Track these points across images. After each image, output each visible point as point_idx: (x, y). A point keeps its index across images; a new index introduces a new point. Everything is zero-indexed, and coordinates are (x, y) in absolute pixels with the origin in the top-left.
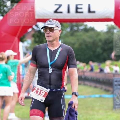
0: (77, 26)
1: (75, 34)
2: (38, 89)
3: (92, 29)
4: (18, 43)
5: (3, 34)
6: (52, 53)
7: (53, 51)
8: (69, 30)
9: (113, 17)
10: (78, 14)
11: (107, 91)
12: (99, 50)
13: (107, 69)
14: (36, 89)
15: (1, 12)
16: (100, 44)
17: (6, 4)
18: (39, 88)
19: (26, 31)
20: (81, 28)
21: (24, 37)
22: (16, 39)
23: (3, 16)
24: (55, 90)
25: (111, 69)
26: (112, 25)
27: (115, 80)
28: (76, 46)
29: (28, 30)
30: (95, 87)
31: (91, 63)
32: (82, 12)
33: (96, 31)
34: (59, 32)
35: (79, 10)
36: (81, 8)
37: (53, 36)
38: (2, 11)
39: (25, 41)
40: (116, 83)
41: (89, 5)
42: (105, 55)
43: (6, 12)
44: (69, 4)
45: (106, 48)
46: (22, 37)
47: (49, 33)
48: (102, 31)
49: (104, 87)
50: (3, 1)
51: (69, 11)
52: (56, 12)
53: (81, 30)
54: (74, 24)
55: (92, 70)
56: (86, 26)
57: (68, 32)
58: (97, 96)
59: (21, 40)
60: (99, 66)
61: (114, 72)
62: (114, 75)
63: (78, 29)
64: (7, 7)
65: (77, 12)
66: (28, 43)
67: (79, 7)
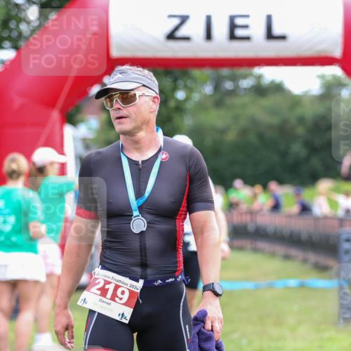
0: (234, 79)
1: (229, 101)
2: (107, 283)
3: (278, 88)
4: (62, 129)
5: (18, 102)
6: (140, 170)
7: (140, 163)
8: (208, 89)
9: (338, 52)
10: (236, 44)
11: (322, 269)
12: (297, 149)
13: (320, 206)
14: (99, 283)
15: (10, 36)
16: (300, 131)
17: (26, 15)
18: (110, 280)
19: (86, 93)
20: (246, 83)
21: (78, 110)
22: (55, 115)
23: (16, 48)
24: (160, 282)
25: (334, 204)
26: (334, 77)
27: (344, 237)
28: (231, 136)
29: (90, 89)
30: (287, 257)
31: (273, 186)
32: (247, 38)
33: (289, 92)
34: (151, 103)
35: (239, 32)
36: (246, 27)
37: (134, 116)
38: (15, 34)
39: (82, 121)
40: (346, 246)
41: (269, 18)
42: (316, 162)
43: (27, 39)
44: (209, 14)
45: (318, 142)
46: (71, 109)
47: (119, 109)
48: (306, 92)
49: (312, 257)
50: (17, 5)
51: (209, 36)
52: (171, 36)
53: (245, 89)
54: (225, 71)
55: (276, 207)
56: (259, 77)
57: (206, 97)
58: (293, 283)
59: (70, 118)
60: (298, 195)
61: (340, 213)
62: (341, 221)
63: (237, 87)
64: (28, 23)
65: (232, 37)
66: (90, 129)
67: (239, 21)
